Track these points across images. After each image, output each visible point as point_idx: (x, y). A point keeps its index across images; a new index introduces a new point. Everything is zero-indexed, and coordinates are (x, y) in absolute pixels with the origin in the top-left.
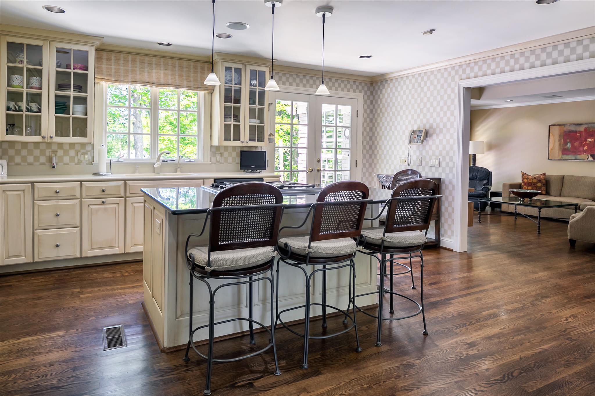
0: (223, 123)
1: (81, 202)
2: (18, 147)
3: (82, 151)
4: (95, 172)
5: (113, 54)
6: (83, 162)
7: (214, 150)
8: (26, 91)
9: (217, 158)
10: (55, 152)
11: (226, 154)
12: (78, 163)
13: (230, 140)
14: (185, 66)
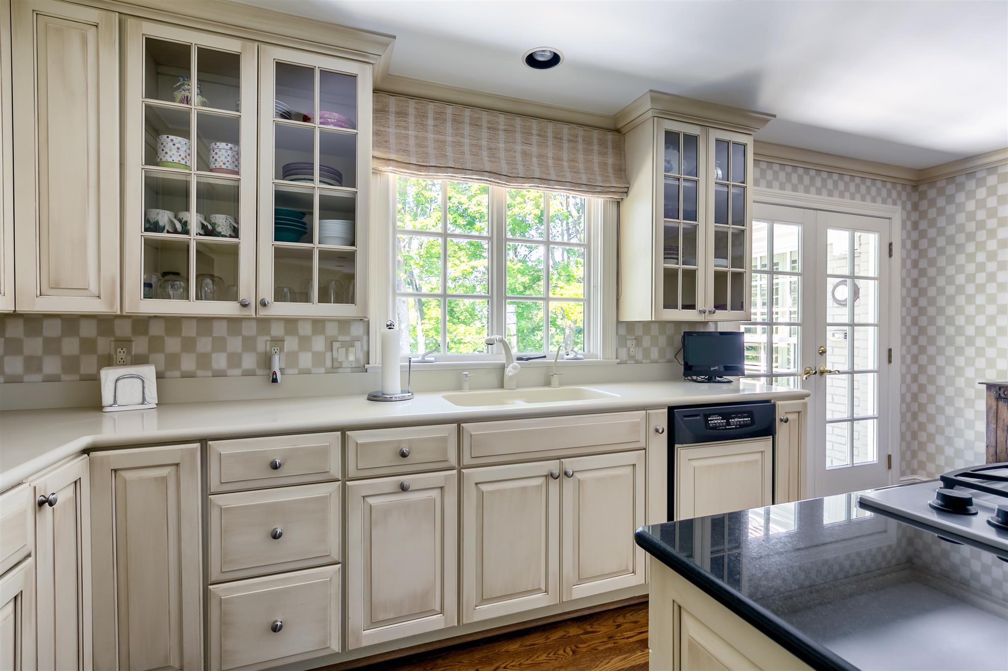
0: (662, 265)
1: (344, 487)
2: (189, 330)
3: (341, 338)
4: (373, 389)
5: (412, 103)
6: (344, 365)
7: (623, 331)
8: (198, 176)
9: (629, 350)
10: (278, 341)
11: (646, 341)
12: (332, 368)
13: (676, 308)
14: (565, 137)
